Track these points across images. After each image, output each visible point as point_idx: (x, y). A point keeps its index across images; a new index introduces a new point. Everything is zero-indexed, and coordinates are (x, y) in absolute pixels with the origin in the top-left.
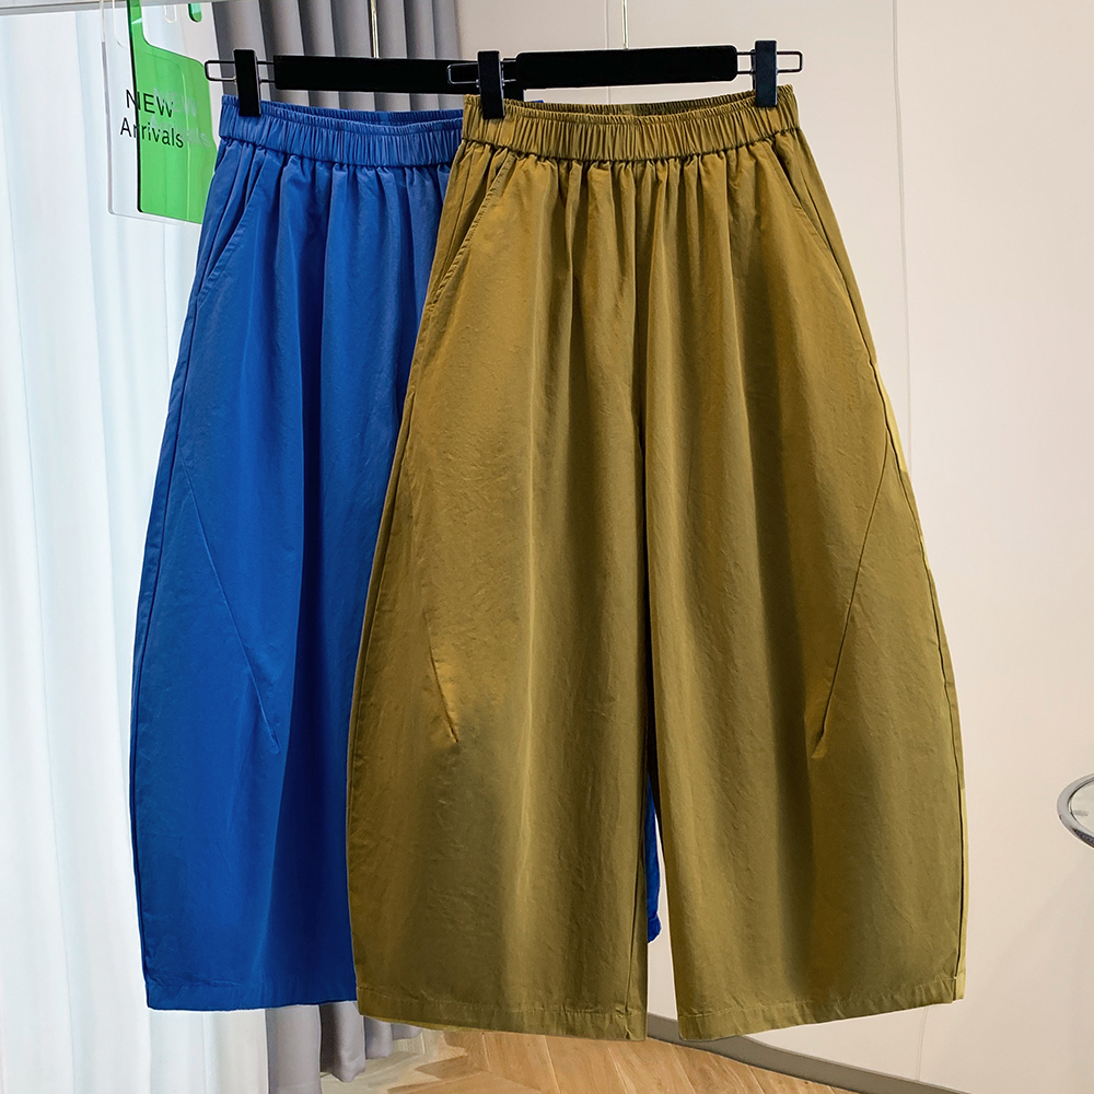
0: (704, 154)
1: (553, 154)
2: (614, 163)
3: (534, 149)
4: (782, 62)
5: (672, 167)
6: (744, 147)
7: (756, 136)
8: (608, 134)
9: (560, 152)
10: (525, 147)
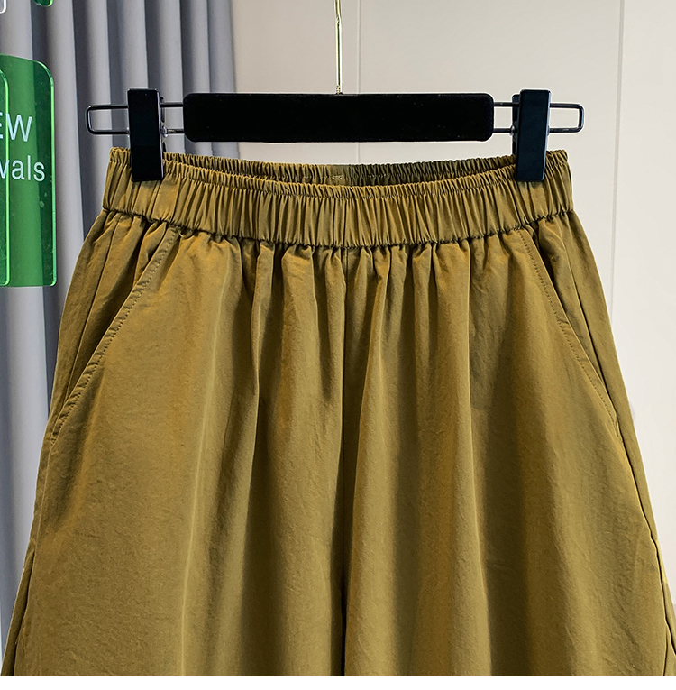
0: (440, 242)
1: (233, 232)
2: (317, 249)
3: (205, 225)
4: (555, 118)
5: (396, 258)
6: (496, 236)
7: (512, 223)
8: (309, 210)
9: (242, 229)
10: (192, 221)
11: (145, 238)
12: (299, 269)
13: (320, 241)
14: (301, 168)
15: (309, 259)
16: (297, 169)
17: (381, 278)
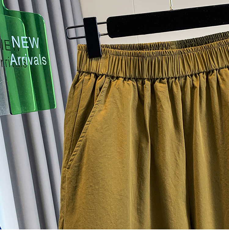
0: (220, 69)
1: (133, 77)
2: (168, 79)
3: (121, 75)
5: (202, 78)
8: (164, 62)
9: (137, 75)
10: (115, 73)
11: (97, 82)
12: (162, 88)
13: (170, 75)
14: (158, 44)
15: (165, 83)
16: (157, 44)
17: (196, 87)
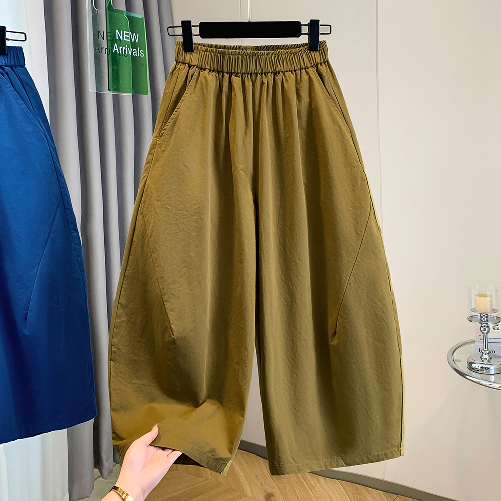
0: (285, 71)
2: (243, 73)
3: (208, 67)
6: (304, 69)
7: (309, 65)
9: (219, 68)
10: (203, 66)
11: (190, 71)
12: (237, 81)
13: (243, 71)
15: (240, 77)
17: (264, 83)
